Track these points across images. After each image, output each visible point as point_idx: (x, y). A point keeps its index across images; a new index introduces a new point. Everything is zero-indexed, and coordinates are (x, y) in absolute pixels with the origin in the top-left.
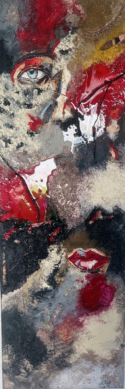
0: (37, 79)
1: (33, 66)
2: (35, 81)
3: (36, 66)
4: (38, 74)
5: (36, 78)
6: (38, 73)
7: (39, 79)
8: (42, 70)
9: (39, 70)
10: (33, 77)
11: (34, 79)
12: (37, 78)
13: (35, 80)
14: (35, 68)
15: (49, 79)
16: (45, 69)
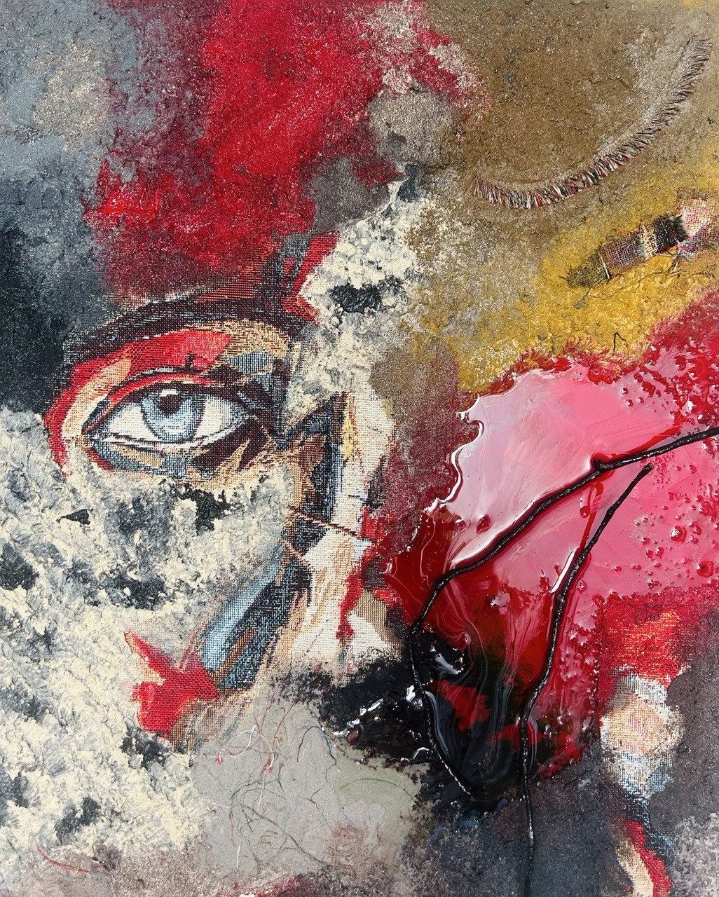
0: (195, 444)
1: (180, 371)
2: (182, 451)
3: (192, 372)
4: (202, 413)
5: (191, 439)
6: (207, 412)
7: (211, 440)
8: (229, 394)
9: (214, 392)
10: (175, 432)
11: (182, 441)
12: (198, 435)
13: (187, 446)
14: (187, 380)
15: (268, 445)
16: (245, 389)
